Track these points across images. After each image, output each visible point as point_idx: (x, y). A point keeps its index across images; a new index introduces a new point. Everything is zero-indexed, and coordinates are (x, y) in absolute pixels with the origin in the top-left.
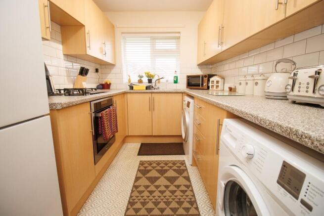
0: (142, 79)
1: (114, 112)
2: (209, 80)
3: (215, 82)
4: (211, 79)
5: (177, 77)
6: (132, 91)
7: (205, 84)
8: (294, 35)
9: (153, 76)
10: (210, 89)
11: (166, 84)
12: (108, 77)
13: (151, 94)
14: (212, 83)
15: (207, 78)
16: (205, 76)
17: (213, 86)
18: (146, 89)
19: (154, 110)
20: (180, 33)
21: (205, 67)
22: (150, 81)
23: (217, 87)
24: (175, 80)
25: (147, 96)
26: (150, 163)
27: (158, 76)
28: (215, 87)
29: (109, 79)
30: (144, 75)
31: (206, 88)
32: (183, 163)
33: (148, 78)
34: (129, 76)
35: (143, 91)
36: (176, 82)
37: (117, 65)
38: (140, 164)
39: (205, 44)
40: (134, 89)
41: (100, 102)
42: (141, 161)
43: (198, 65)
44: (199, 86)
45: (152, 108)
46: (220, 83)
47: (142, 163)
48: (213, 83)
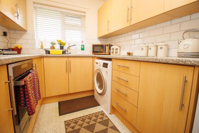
0: (54, 46)
1: (37, 77)
2: (110, 48)
3: (115, 50)
4: (112, 48)
5: (84, 45)
6: (48, 55)
7: (107, 51)
8: (191, 15)
9: (64, 44)
10: (111, 54)
11: (75, 51)
12: (18, 42)
13: (67, 58)
14: (112, 50)
15: (108, 47)
16: (107, 45)
17: (113, 52)
18: (63, 54)
19: (70, 72)
20: (85, 13)
21: (103, 39)
22: (62, 48)
23: (116, 53)
24: (82, 48)
25: (64, 60)
26: (76, 121)
27: (69, 44)
28: (115, 53)
29: (19, 44)
30: (56, 42)
31: (108, 54)
32: (103, 114)
33: (60, 45)
34: (42, 43)
35: (60, 55)
36: (83, 49)
37: (29, 31)
38: (66, 125)
39: (109, 21)
40: (50, 53)
41: (20, 66)
42: (65, 122)
43: (99, 38)
44: (103, 52)
45: (68, 69)
46: (118, 50)
47: (67, 124)
48: (114, 50)
